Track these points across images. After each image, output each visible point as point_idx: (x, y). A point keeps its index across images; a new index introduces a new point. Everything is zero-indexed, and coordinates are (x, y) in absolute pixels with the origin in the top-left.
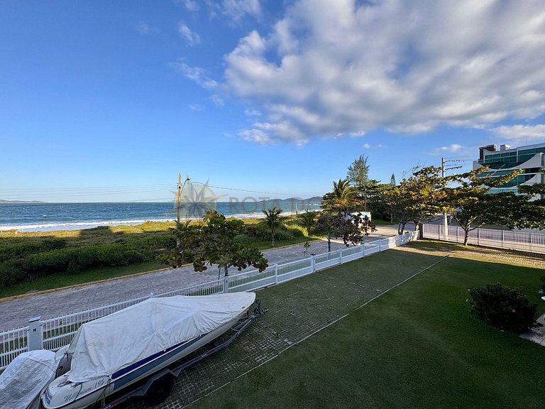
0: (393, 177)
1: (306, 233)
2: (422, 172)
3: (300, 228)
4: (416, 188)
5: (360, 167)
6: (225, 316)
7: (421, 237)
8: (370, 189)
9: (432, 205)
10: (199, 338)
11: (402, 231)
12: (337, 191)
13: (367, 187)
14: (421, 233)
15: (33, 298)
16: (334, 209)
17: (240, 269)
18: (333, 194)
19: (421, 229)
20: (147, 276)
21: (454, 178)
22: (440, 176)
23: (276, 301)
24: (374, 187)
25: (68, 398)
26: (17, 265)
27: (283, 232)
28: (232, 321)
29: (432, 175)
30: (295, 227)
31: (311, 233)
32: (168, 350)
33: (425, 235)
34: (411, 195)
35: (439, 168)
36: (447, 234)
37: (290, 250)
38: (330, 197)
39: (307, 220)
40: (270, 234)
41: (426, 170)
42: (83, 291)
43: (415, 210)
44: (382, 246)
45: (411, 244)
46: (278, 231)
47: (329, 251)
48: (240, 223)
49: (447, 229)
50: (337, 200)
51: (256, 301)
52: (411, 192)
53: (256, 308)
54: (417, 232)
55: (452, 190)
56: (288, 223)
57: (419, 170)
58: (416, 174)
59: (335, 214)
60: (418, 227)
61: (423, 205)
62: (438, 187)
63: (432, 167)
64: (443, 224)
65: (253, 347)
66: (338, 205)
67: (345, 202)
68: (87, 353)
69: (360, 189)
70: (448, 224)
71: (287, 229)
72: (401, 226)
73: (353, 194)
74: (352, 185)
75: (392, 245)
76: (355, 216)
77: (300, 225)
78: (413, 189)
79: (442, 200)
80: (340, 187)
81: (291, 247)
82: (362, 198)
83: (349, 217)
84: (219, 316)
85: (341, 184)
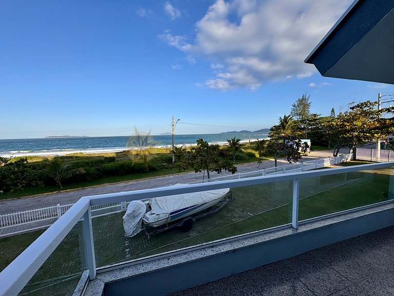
0: (333, 111)
1: (258, 156)
2: (358, 106)
3: (253, 152)
4: (351, 119)
5: (303, 104)
6: (215, 195)
7: (354, 158)
8: (311, 121)
9: (364, 133)
10: (204, 204)
11: (337, 154)
12: (282, 124)
13: (308, 120)
14: (354, 156)
15: (108, 186)
16: (280, 138)
17: (219, 173)
18: (279, 126)
19: (354, 153)
20: (160, 178)
21: (388, 110)
22: (375, 108)
23: (240, 194)
24: (315, 119)
25: (155, 219)
26: (98, 170)
27: (240, 154)
28: (218, 199)
29: (368, 108)
30: (249, 151)
31: (261, 155)
32: (191, 207)
33: (357, 157)
34: (345, 126)
35: (376, 103)
36: (379, 156)
37: (246, 166)
38: (276, 129)
39: (259, 146)
40: (232, 155)
41: (362, 104)
42: (130, 184)
43: (348, 137)
44: (318, 164)
45: (344, 164)
46: (238, 153)
47: (276, 166)
48: (218, 146)
49: (379, 152)
50: (282, 131)
51: (230, 192)
52: (346, 123)
53: (229, 196)
54: (351, 155)
55: (385, 120)
56: (244, 148)
57: (356, 104)
58: (352, 108)
59: (281, 141)
60: (352, 151)
61: (356, 134)
62: (372, 118)
63: (368, 102)
64: (375, 148)
65: (230, 215)
66: (283, 134)
67: (289, 132)
68: (157, 204)
69: (302, 121)
70: (381, 149)
71: (243, 152)
72: (336, 150)
73: (295, 126)
74: (295, 118)
75: (327, 164)
76: (296, 142)
77: (253, 149)
78: (348, 121)
79: (374, 129)
80: (285, 121)
81: (247, 164)
82: (304, 129)
83: (291, 143)
84: (212, 195)
85: (286, 118)
